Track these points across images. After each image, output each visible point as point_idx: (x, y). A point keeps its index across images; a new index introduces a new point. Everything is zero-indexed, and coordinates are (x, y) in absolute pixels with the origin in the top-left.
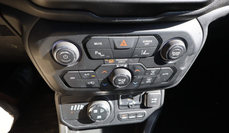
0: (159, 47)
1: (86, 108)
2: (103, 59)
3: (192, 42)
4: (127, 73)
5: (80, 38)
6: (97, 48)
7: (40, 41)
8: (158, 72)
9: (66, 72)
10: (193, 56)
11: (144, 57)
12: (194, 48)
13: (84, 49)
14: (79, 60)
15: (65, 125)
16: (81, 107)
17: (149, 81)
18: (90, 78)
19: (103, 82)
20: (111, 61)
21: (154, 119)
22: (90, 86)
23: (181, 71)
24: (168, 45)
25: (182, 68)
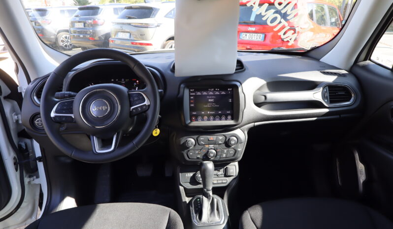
0: (226, 139)
1: (194, 175)
2: (204, 145)
3: (239, 137)
4: (214, 151)
5: (195, 137)
6: (202, 140)
7: (181, 139)
8: (228, 151)
9: (189, 151)
10: (243, 144)
11: (220, 144)
12: (241, 140)
13: (197, 141)
14: (195, 146)
15: (182, 186)
16: (191, 174)
17: (224, 155)
18: (198, 154)
19: (204, 156)
20: (207, 146)
21: (234, 184)
22: (198, 158)
23: (239, 151)
24: (229, 139)
25: (239, 150)
